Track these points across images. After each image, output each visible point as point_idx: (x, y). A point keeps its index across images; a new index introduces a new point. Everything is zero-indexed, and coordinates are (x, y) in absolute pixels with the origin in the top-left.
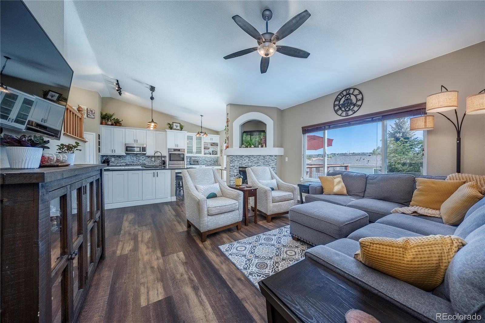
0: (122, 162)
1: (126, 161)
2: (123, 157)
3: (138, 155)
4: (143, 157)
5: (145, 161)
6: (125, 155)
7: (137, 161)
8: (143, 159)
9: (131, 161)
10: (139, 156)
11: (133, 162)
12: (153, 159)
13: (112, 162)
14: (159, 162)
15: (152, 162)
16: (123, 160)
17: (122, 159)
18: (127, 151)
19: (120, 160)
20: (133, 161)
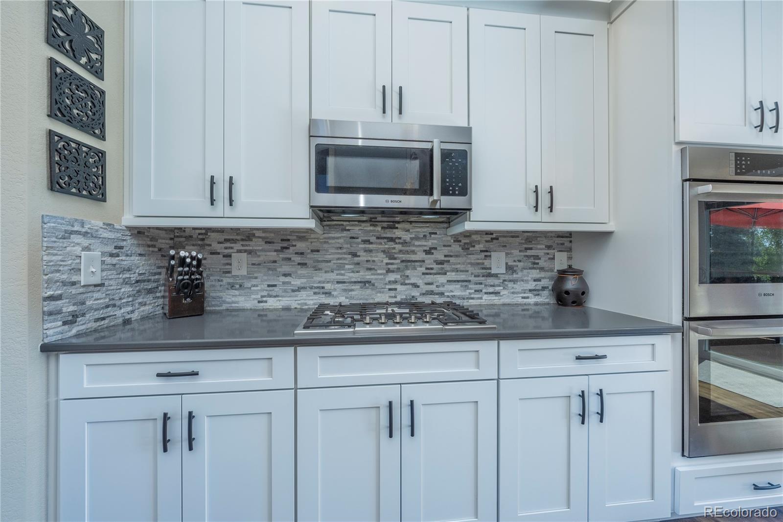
0: (297, 282)
1: (320, 276)
2: (301, 246)
3: (398, 233)
4: (429, 243)
5: (442, 279)
6: (311, 224)
7: (392, 277)
8: (429, 260)
9: (355, 277)
10: (407, 237)
11: (365, 283)
12: (498, 263)
13: (232, 286)
14: (532, 285)
15: (491, 281)
16: (302, 271)
17: (298, 259)
18: (321, 186)
19: (286, 269)
20: (368, 276)
